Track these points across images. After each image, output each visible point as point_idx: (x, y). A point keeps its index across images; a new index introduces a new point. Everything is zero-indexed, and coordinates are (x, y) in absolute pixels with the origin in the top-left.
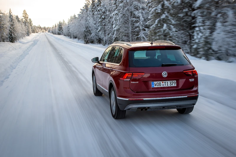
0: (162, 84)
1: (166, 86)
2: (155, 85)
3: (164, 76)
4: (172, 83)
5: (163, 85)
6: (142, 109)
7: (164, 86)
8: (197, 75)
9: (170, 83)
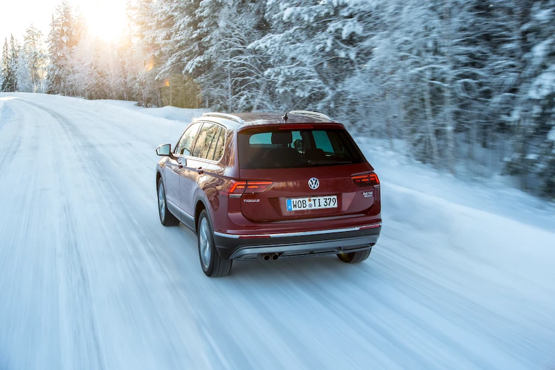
0: (308, 203)
1: (317, 207)
2: (295, 206)
3: (313, 186)
4: (328, 201)
5: (310, 206)
6: (267, 256)
7: (313, 208)
8: (379, 184)
9: (326, 202)
